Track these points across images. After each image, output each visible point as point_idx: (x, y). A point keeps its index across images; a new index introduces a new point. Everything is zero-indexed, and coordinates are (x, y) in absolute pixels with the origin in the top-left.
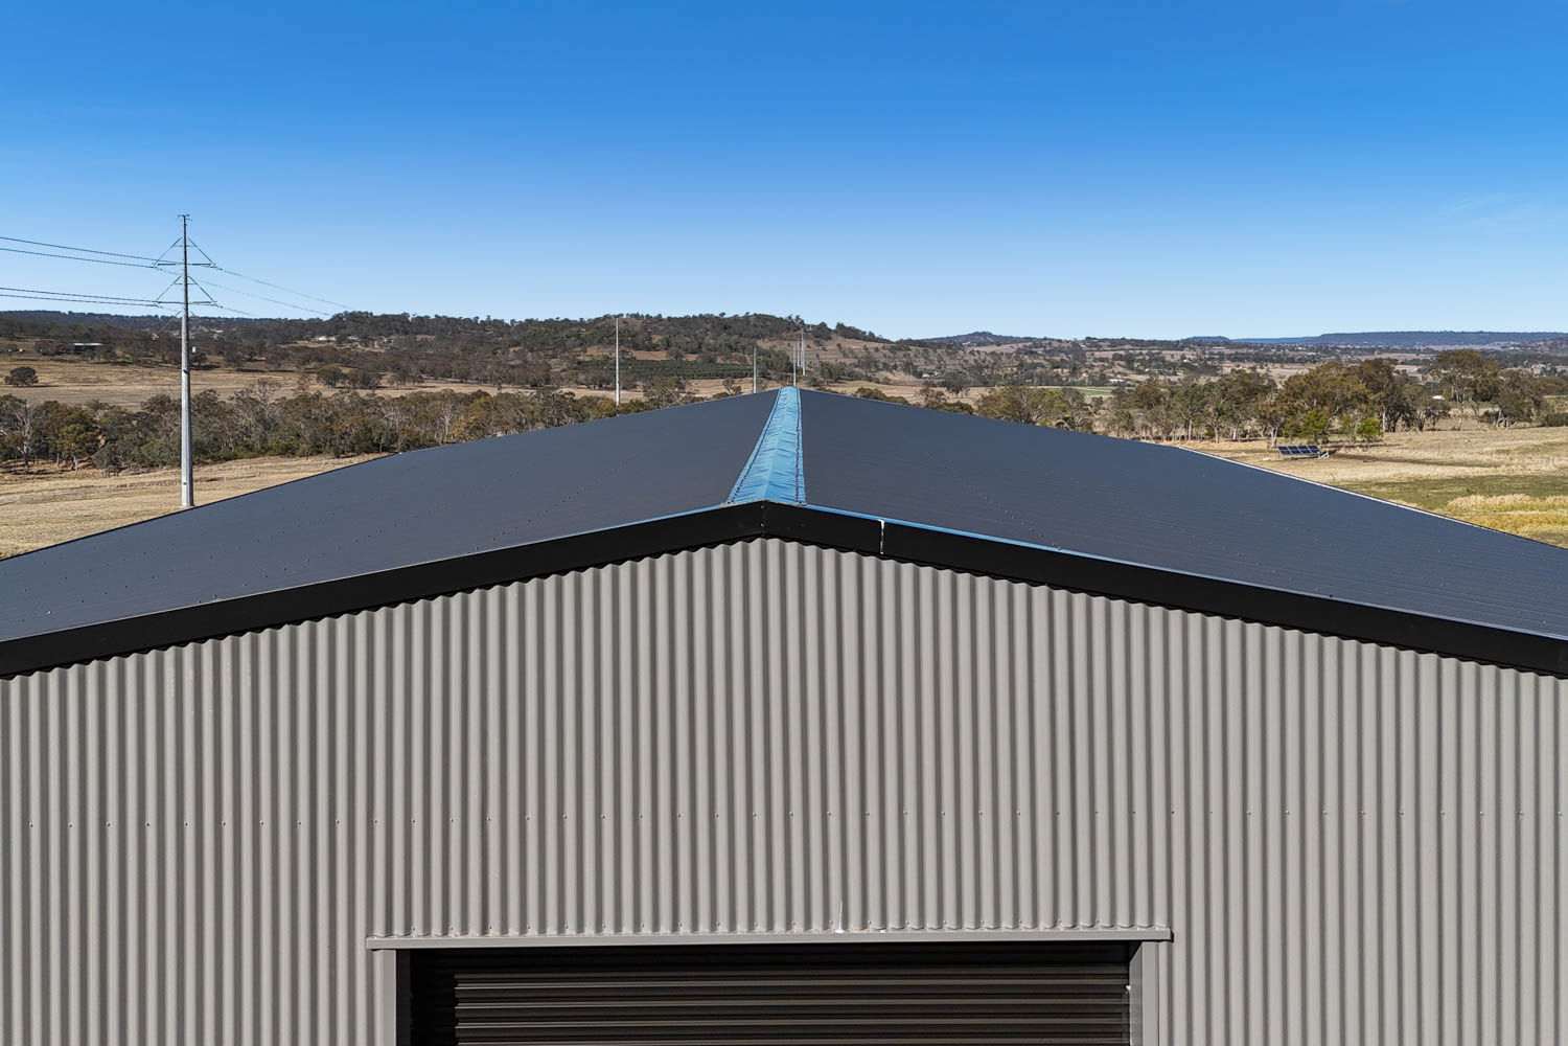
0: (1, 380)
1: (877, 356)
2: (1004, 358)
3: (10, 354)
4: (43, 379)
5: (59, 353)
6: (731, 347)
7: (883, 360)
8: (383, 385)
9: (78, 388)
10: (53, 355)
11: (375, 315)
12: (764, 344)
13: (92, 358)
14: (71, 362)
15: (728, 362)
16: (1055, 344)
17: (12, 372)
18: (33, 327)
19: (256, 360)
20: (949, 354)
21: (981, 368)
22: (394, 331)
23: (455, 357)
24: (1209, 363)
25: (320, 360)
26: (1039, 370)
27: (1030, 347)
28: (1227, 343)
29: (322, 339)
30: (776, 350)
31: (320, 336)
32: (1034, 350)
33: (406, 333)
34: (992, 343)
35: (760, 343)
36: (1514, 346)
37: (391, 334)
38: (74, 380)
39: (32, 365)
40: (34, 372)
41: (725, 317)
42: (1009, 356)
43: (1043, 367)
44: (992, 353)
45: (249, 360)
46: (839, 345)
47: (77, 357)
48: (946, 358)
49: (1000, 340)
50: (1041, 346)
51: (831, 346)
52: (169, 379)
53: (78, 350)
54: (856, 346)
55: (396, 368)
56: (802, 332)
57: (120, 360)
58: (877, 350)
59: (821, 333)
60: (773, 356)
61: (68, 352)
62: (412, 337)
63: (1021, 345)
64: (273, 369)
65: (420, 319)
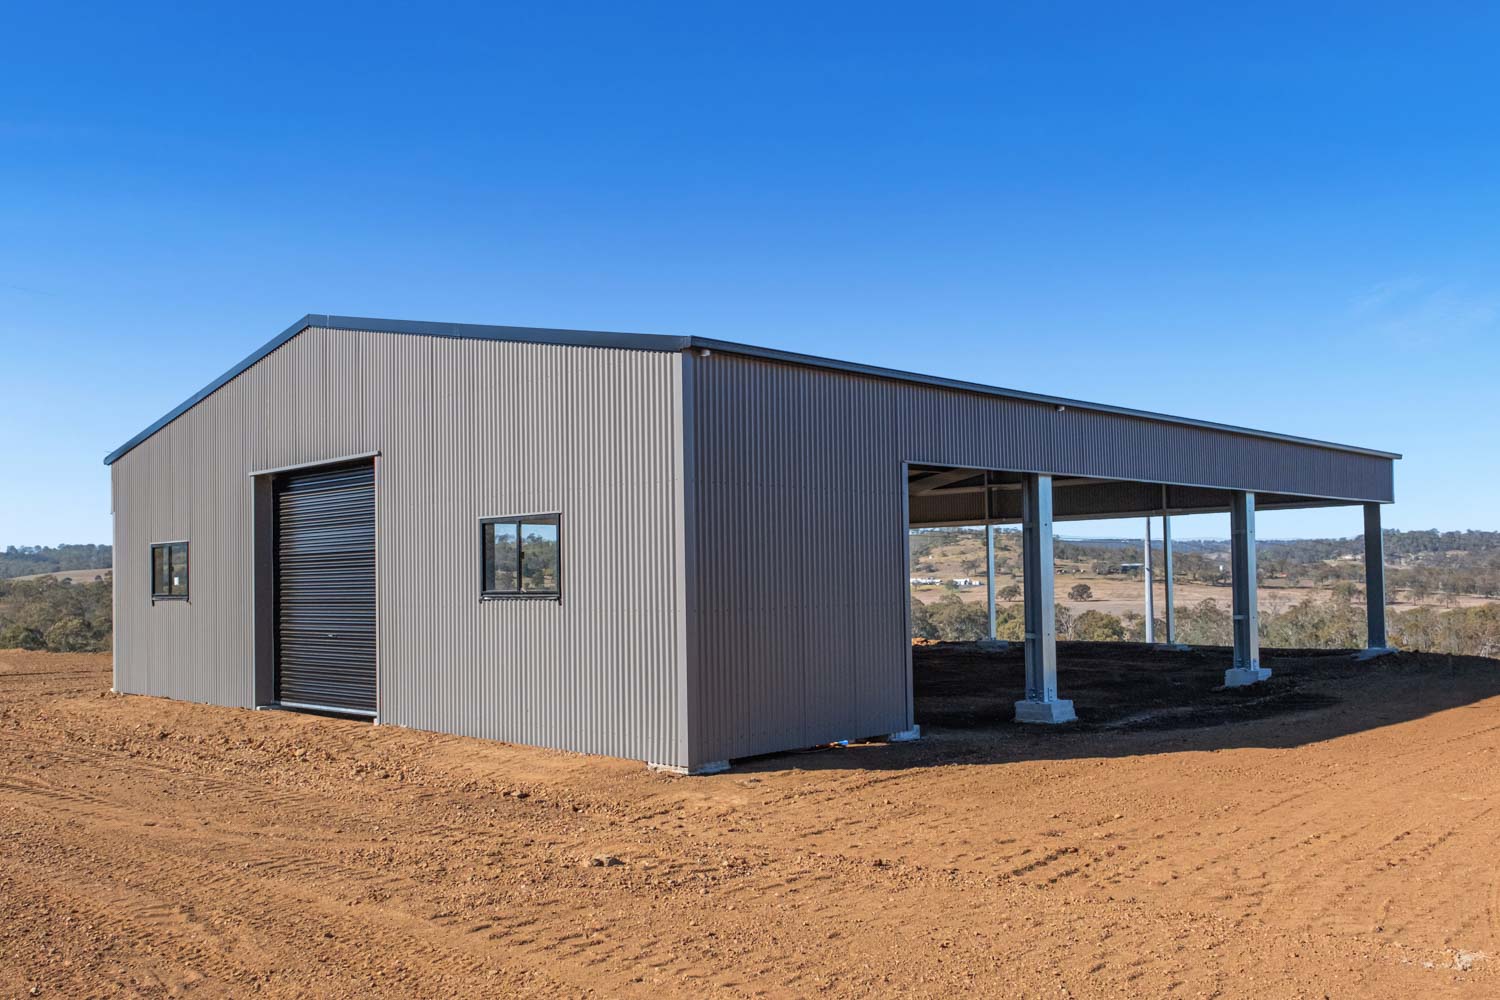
0: (1066, 595)
3: (1074, 574)
4: (1096, 593)
5: (1110, 573)
8: (1400, 601)
9: (1121, 603)
10: (1106, 574)
11: (1402, 531)
13: (1136, 576)
14: (1121, 580)
17: (1073, 588)
18: (1093, 550)
19: (1276, 578)
22: (1422, 548)
23: (1481, 572)
25: (1338, 577)
29: (1348, 557)
31: (1347, 554)
33: (1435, 550)
37: (1420, 551)
38: (1120, 596)
39: (1088, 583)
40: (1089, 588)
45: (1271, 577)
47: (1123, 576)
52: (1196, 595)
53: (1125, 570)
55: (1414, 582)
57: (1158, 578)
61: (1116, 571)
62: (1441, 553)
64: (1292, 585)
65: (1451, 535)
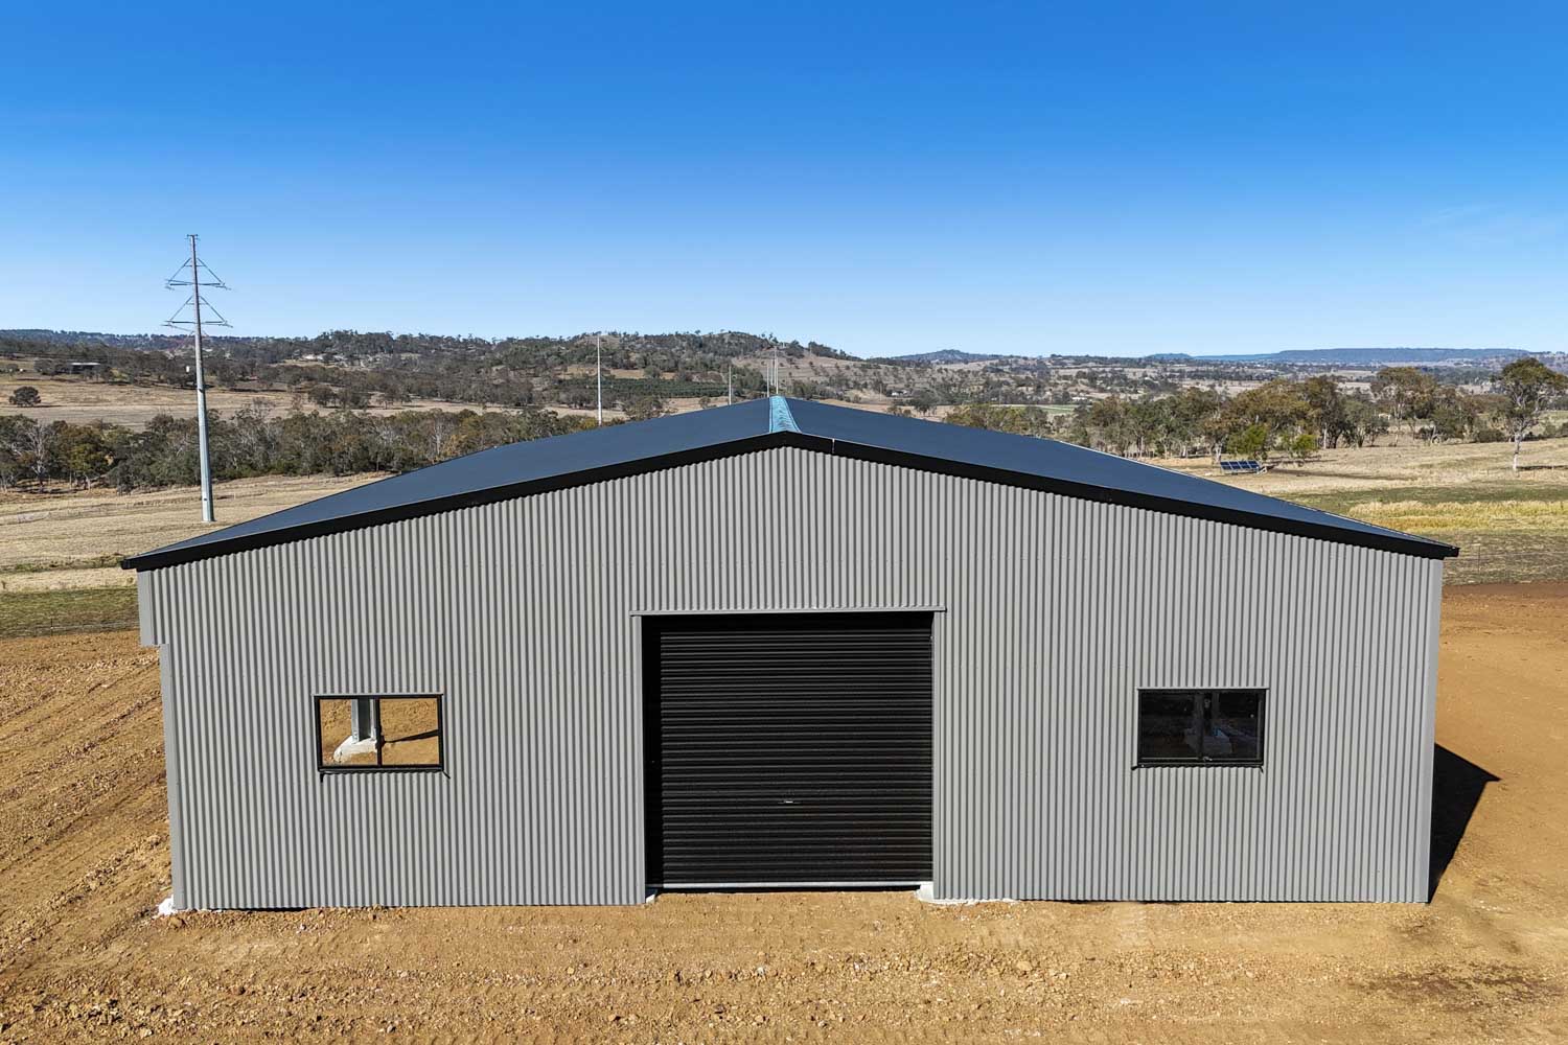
0: (6, 400)
1: (849, 374)
2: (970, 376)
3: (12, 374)
4: (45, 398)
5: (58, 373)
6: (706, 366)
7: (853, 378)
8: (372, 404)
9: (80, 408)
10: (53, 375)
11: (359, 333)
12: (738, 362)
13: (91, 377)
14: (71, 381)
15: (704, 381)
16: (1022, 362)
17: (15, 392)
18: (32, 346)
19: (248, 380)
20: (917, 372)
21: (948, 387)
22: (379, 350)
23: (439, 377)
24: (1170, 381)
25: (310, 379)
26: (1004, 388)
27: (997, 365)
28: (1188, 361)
29: (310, 357)
30: (751, 368)
31: (308, 354)
32: (1001, 367)
33: (391, 352)
34: (959, 361)
35: (734, 361)
36: (1467, 362)
37: (376, 353)
38: (75, 400)
39: (33, 385)
40: (37, 392)
41: (700, 334)
42: (975, 374)
43: (1008, 384)
44: (960, 371)
45: (242, 380)
46: (811, 363)
47: (77, 377)
48: (915, 377)
49: (967, 358)
50: (1008, 364)
51: (803, 364)
52: (166, 399)
53: (76, 370)
54: (828, 364)
55: (384, 387)
56: (775, 349)
57: (118, 380)
58: (848, 368)
59: (794, 351)
60: (747, 374)
61: (66, 371)
62: (397, 355)
63: (988, 363)
64: (265, 388)
65: (404, 337)
